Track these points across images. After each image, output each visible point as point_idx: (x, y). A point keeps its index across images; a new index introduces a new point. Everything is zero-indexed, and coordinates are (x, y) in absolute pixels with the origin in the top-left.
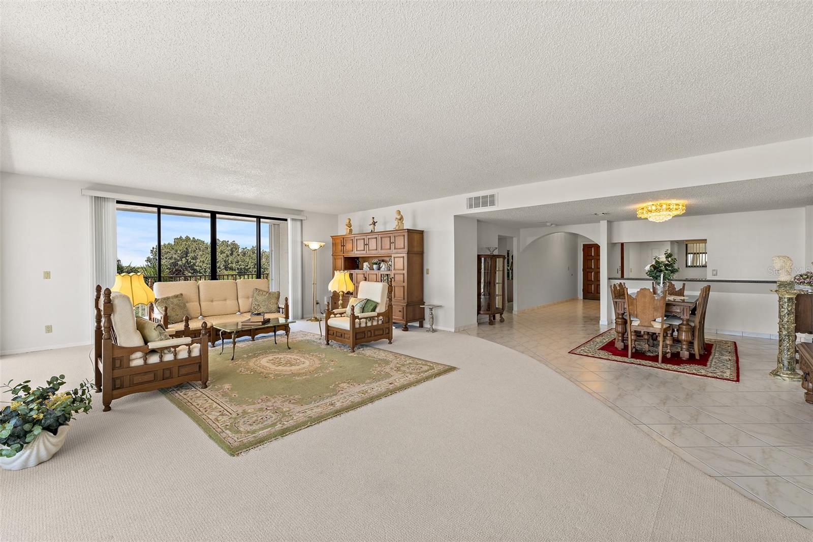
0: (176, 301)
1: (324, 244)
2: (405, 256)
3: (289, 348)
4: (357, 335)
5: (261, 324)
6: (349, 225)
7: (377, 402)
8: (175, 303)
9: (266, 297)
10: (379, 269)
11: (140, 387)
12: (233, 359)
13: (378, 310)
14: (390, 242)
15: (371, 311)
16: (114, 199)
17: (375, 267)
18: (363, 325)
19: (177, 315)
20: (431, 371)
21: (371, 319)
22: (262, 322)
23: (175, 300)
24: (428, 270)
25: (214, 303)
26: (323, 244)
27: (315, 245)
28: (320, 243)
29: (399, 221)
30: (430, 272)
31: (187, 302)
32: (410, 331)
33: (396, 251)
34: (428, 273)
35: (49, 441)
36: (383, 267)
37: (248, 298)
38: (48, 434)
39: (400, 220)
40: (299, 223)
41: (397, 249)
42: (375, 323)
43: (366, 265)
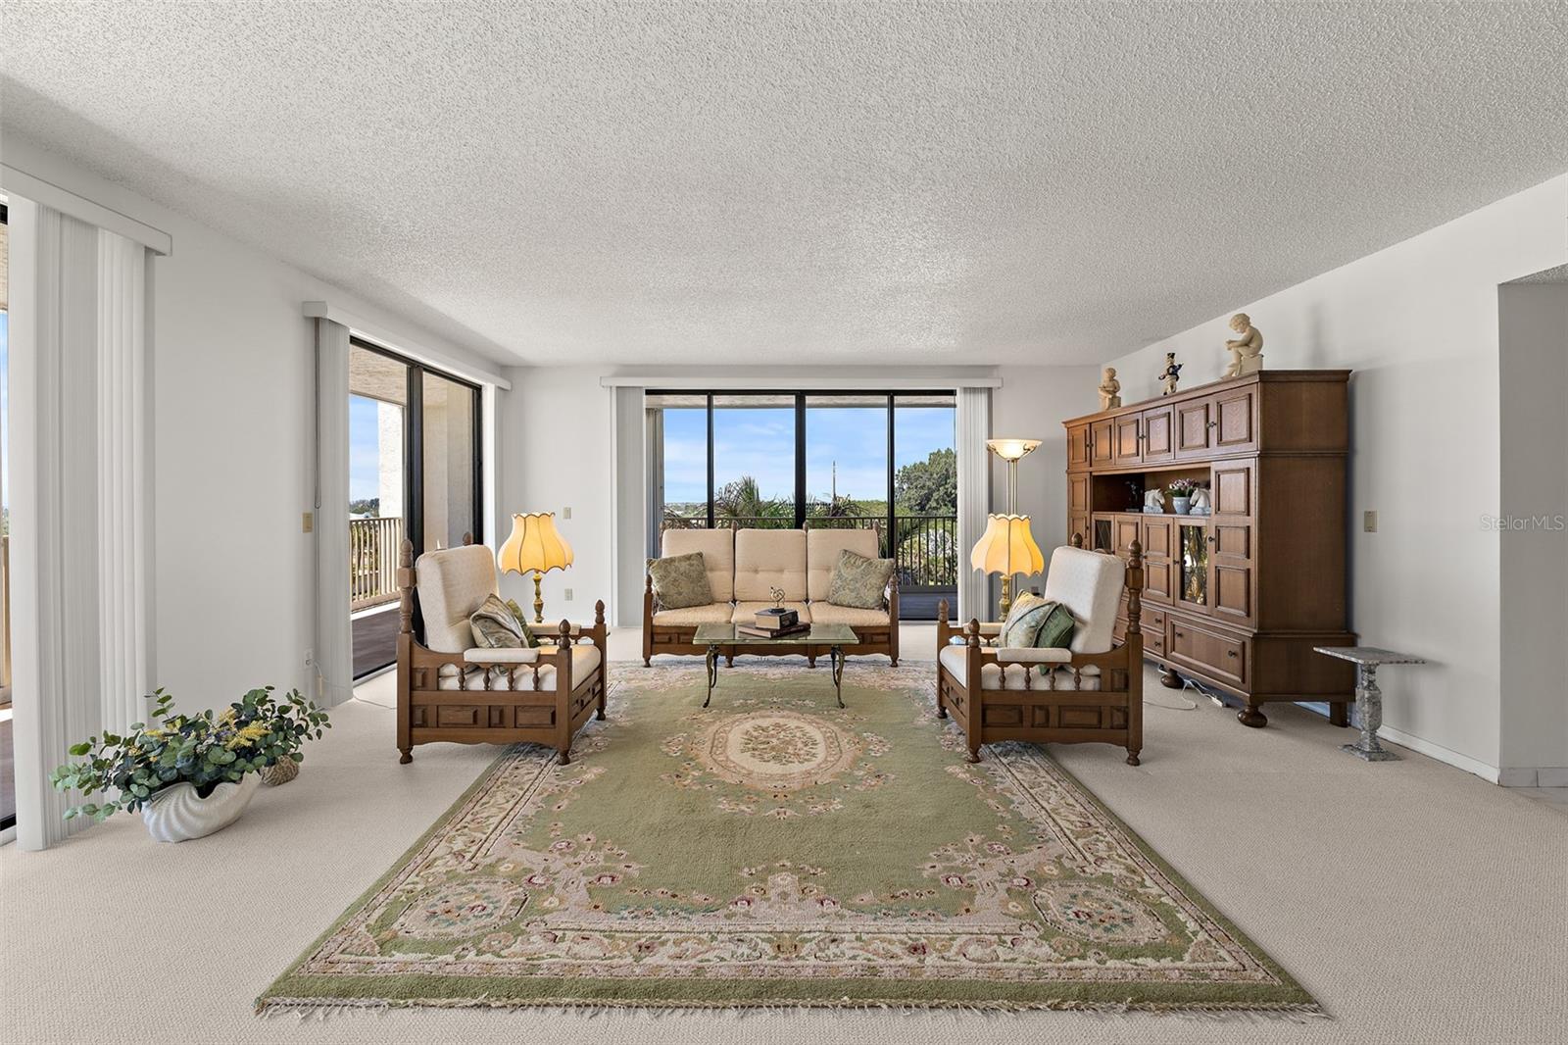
0: (684, 566)
1: (1040, 443)
2: (1252, 464)
3: (843, 706)
4: (988, 712)
5: (768, 634)
6: (1113, 389)
7: (766, 1014)
8: (682, 569)
9: (859, 570)
10: (1188, 509)
11: (453, 732)
12: (706, 705)
13: (1078, 645)
14: (1207, 420)
15: (1053, 646)
16: (640, 388)
17: (1177, 502)
18: (1018, 684)
19: (680, 594)
20: (1151, 963)
21: (1054, 669)
22: (772, 631)
23: (683, 564)
24: (1370, 516)
25: (761, 576)
26: (1030, 444)
27: (1011, 448)
28: (1026, 441)
29: (1242, 350)
30: (1380, 522)
31: (712, 570)
32: (1271, 728)
33: (1223, 450)
34: (1370, 529)
35: (185, 805)
36: (1201, 503)
37: (828, 570)
38: (191, 793)
39: (1246, 344)
40: (983, 399)
41: (1228, 443)
42: (1066, 684)
43: (1152, 497)
